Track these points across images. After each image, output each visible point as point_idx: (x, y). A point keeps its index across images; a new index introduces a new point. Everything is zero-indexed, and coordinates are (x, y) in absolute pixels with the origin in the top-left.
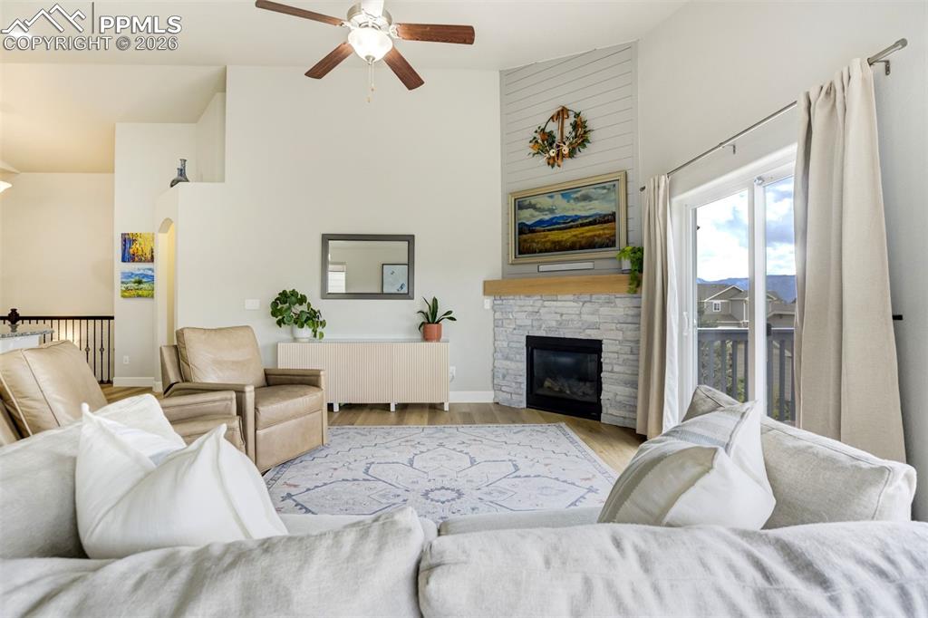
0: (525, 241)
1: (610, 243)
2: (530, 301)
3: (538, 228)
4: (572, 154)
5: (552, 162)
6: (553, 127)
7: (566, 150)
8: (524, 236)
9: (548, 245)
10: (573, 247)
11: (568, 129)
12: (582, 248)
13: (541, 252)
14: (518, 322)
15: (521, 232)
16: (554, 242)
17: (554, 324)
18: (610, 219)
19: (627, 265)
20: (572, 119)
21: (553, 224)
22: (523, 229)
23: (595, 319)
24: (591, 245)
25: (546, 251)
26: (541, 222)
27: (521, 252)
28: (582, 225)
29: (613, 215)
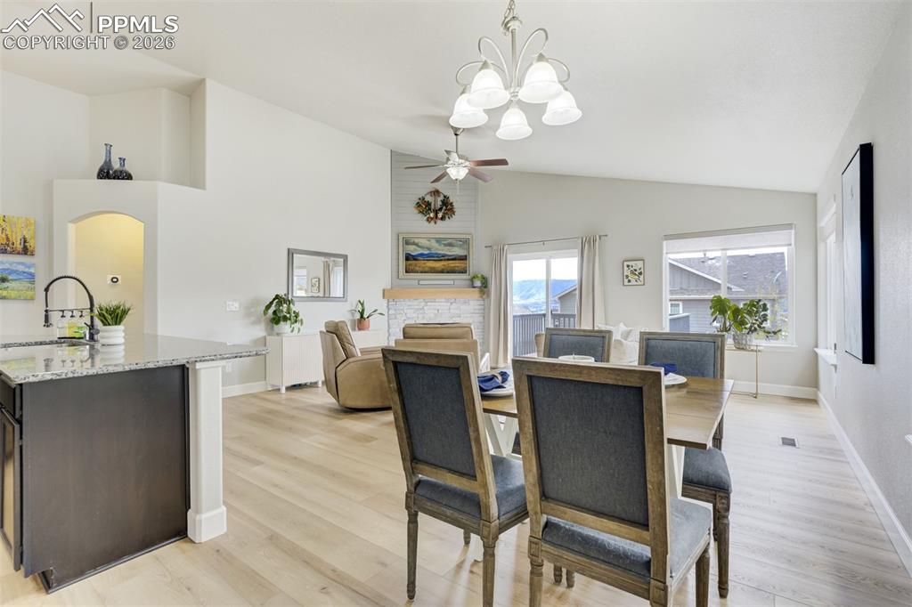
0: (410, 265)
1: (464, 272)
2: (415, 303)
3: (420, 258)
4: (442, 219)
5: (429, 220)
6: (428, 198)
7: (440, 215)
8: (409, 262)
9: (427, 269)
10: (442, 272)
11: (440, 203)
12: (448, 272)
13: (422, 272)
14: (408, 315)
15: (407, 259)
16: (431, 268)
17: (432, 315)
18: (464, 258)
19: (478, 283)
20: (442, 198)
21: (430, 257)
22: (408, 257)
23: (458, 312)
24: (453, 271)
25: (425, 272)
26: (422, 255)
27: (406, 272)
28: (448, 260)
29: (466, 256)
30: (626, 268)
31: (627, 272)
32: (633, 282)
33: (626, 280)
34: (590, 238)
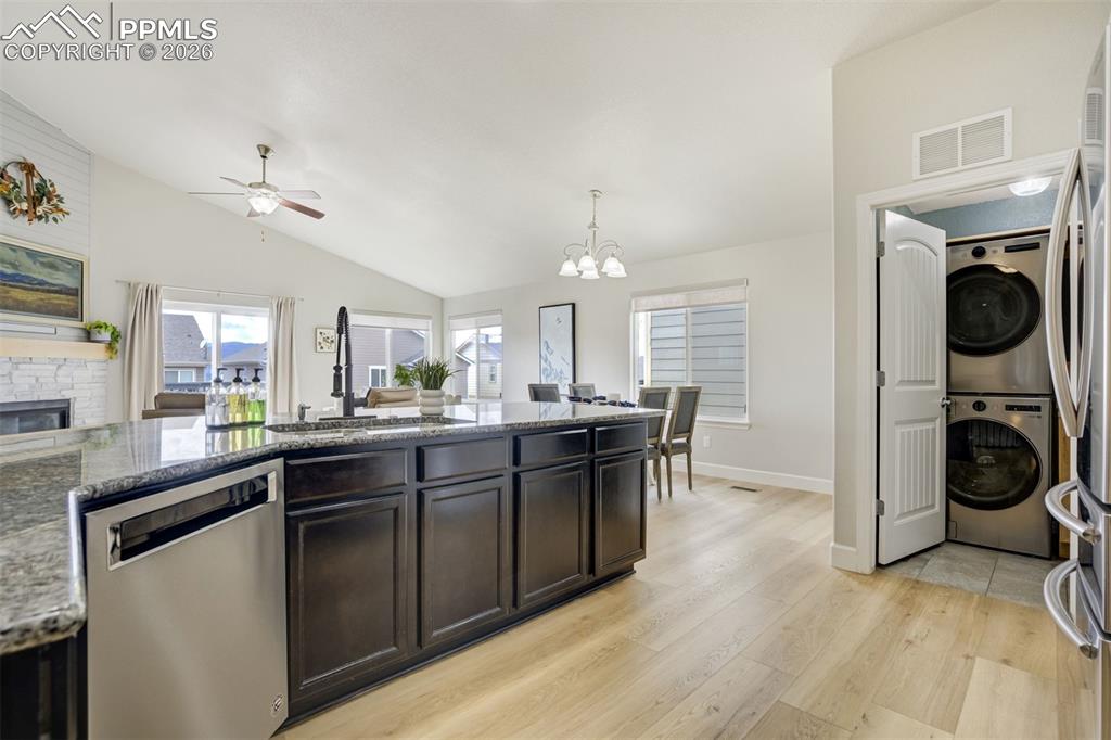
1: (75, 313)
4: (44, 218)
5: (19, 214)
7: (40, 211)
9: (11, 302)
11: (34, 188)
18: (75, 293)
19: (106, 336)
20: (38, 180)
23: (69, 380)
28: (49, 291)
29: (77, 290)
30: (318, 335)
31: (320, 339)
32: (325, 349)
33: (319, 347)
34: (287, 300)
